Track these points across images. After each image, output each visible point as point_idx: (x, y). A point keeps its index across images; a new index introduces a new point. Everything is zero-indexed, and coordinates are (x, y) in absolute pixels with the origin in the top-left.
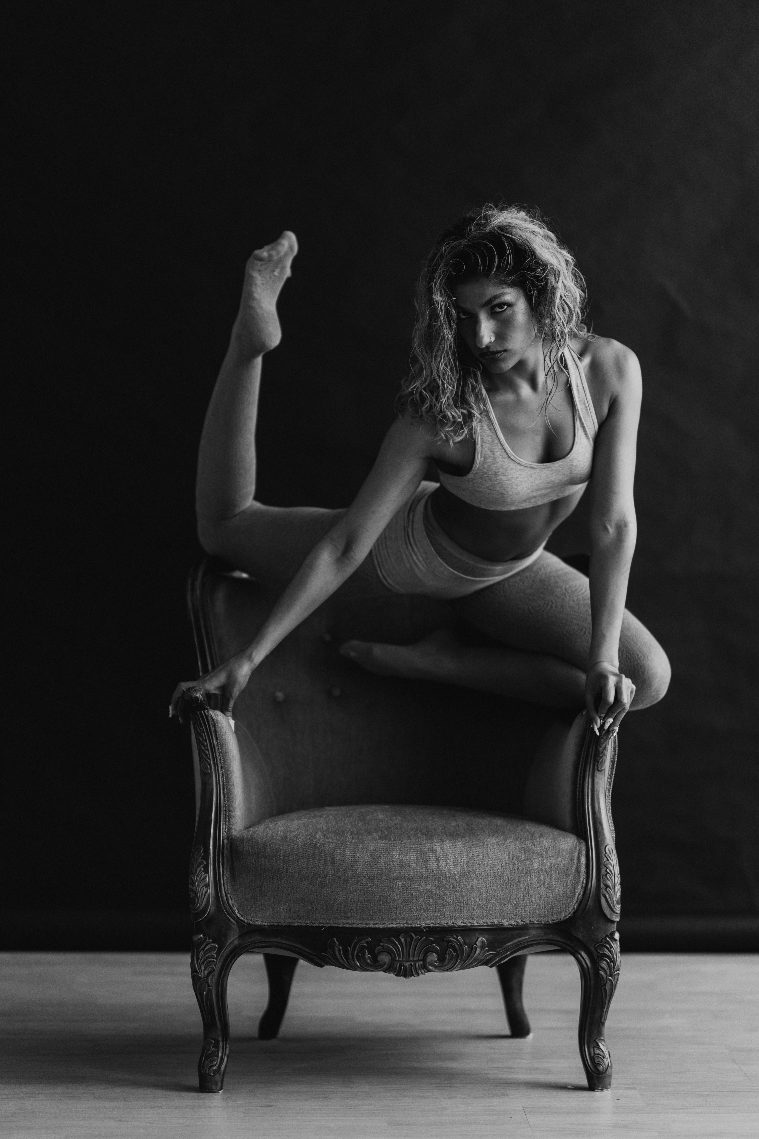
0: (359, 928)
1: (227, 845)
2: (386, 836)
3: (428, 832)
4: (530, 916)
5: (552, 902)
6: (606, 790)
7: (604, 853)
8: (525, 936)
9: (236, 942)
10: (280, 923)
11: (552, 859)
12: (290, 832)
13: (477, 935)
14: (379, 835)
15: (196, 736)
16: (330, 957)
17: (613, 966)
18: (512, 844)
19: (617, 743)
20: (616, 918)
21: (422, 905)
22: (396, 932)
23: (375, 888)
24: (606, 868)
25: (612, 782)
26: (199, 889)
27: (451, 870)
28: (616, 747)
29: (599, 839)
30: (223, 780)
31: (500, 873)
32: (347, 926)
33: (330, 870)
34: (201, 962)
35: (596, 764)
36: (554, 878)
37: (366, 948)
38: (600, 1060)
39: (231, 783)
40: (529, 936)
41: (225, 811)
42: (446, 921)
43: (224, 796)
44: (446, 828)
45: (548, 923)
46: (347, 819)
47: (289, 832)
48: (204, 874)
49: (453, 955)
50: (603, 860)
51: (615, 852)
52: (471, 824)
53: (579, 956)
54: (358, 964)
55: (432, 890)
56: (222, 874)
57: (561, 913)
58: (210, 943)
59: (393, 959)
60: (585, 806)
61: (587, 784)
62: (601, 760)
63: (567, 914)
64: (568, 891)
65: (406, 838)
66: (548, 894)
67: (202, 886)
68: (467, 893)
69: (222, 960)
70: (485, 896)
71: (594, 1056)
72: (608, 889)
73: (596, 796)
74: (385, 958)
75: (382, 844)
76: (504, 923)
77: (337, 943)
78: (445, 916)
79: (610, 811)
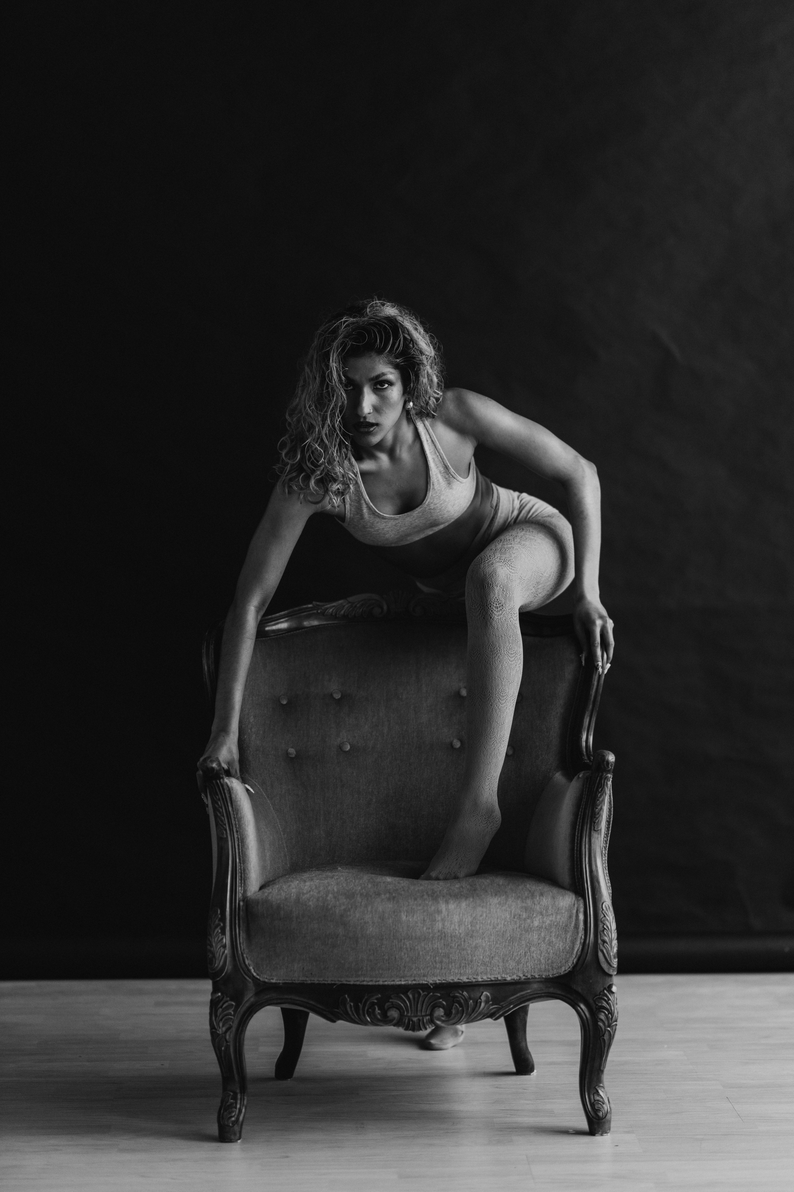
0: (369, 985)
1: (242, 907)
2: (394, 898)
3: (434, 893)
4: (531, 971)
5: (552, 957)
6: (603, 848)
7: (601, 910)
8: (527, 990)
9: (252, 999)
10: (294, 980)
11: (551, 916)
12: (303, 894)
13: (481, 989)
14: (387, 897)
15: (212, 803)
16: (342, 1012)
17: (611, 1018)
18: (514, 904)
19: (612, 804)
20: (613, 972)
21: (429, 963)
22: (404, 989)
23: (384, 948)
24: (603, 924)
25: (608, 841)
26: (216, 950)
27: (456, 930)
28: (611, 808)
29: (596, 897)
30: (239, 843)
31: (502, 931)
32: (358, 983)
33: (341, 931)
34: (219, 1019)
35: (593, 824)
36: (554, 935)
37: (376, 1004)
38: (600, 1106)
39: (246, 846)
40: (532, 990)
41: (241, 873)
42: (452, 977)
43: (240, 859)
44: (450, 890)
45: (549, 977)
46: (357, 881)
47: (301, 895)
48: (221, 936)
49: (459, 1009)
50: (601, 916)
51: (611, 909)
52: (474, 885)
53: (579, 1008)
54: (369, 1020)
55: (438, 949)
56: (238, 936)
57: (561, 967)
58: (227, 1001)
59: (402, 1015)
60: (583, 864)
61: (584, 844)
62: (597, 821)
63: (567, 969)
64: (568, 947)
65: (413, 899)
66: (548, 950)
67: (219, 947)
68: (472, 951)
69: (240, 1016)
70: (488, 953)
71: (594, 1102)
72: (605, 944)
73: (593, 855)
74: (394, 1014)
75: (390, 906)
76: (507, 977)
77: (348, 1000)
78: (450, 973)
79: (607, 868)
